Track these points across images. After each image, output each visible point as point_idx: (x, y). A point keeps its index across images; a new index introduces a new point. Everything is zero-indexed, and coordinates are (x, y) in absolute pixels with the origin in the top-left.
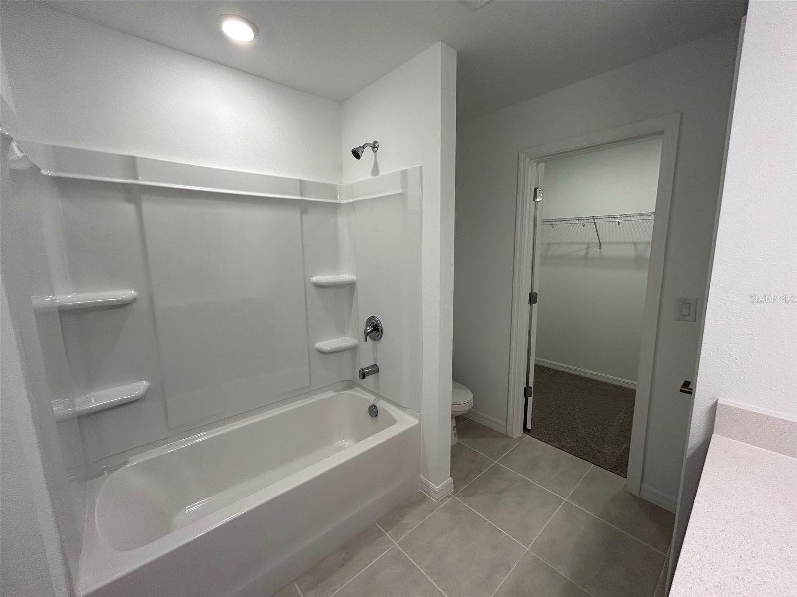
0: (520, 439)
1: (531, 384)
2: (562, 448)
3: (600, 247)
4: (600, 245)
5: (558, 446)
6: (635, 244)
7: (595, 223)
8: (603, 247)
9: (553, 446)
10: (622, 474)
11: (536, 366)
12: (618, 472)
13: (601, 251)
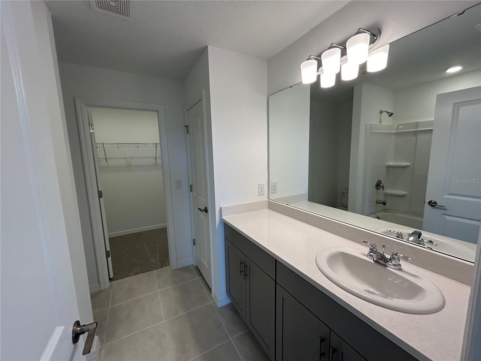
0: (111, 286)
1: (108, 249)
2: (137, 273)
3: (107, 161)
4: (106, 159)
5: (133, 274)
6: (125, 158)
7: (104, 147)
8: (108, 160)
9: (131, 276)
10: (167, 265)
11: (109, 239)
12: (165, 266)
13: (107, 163)
